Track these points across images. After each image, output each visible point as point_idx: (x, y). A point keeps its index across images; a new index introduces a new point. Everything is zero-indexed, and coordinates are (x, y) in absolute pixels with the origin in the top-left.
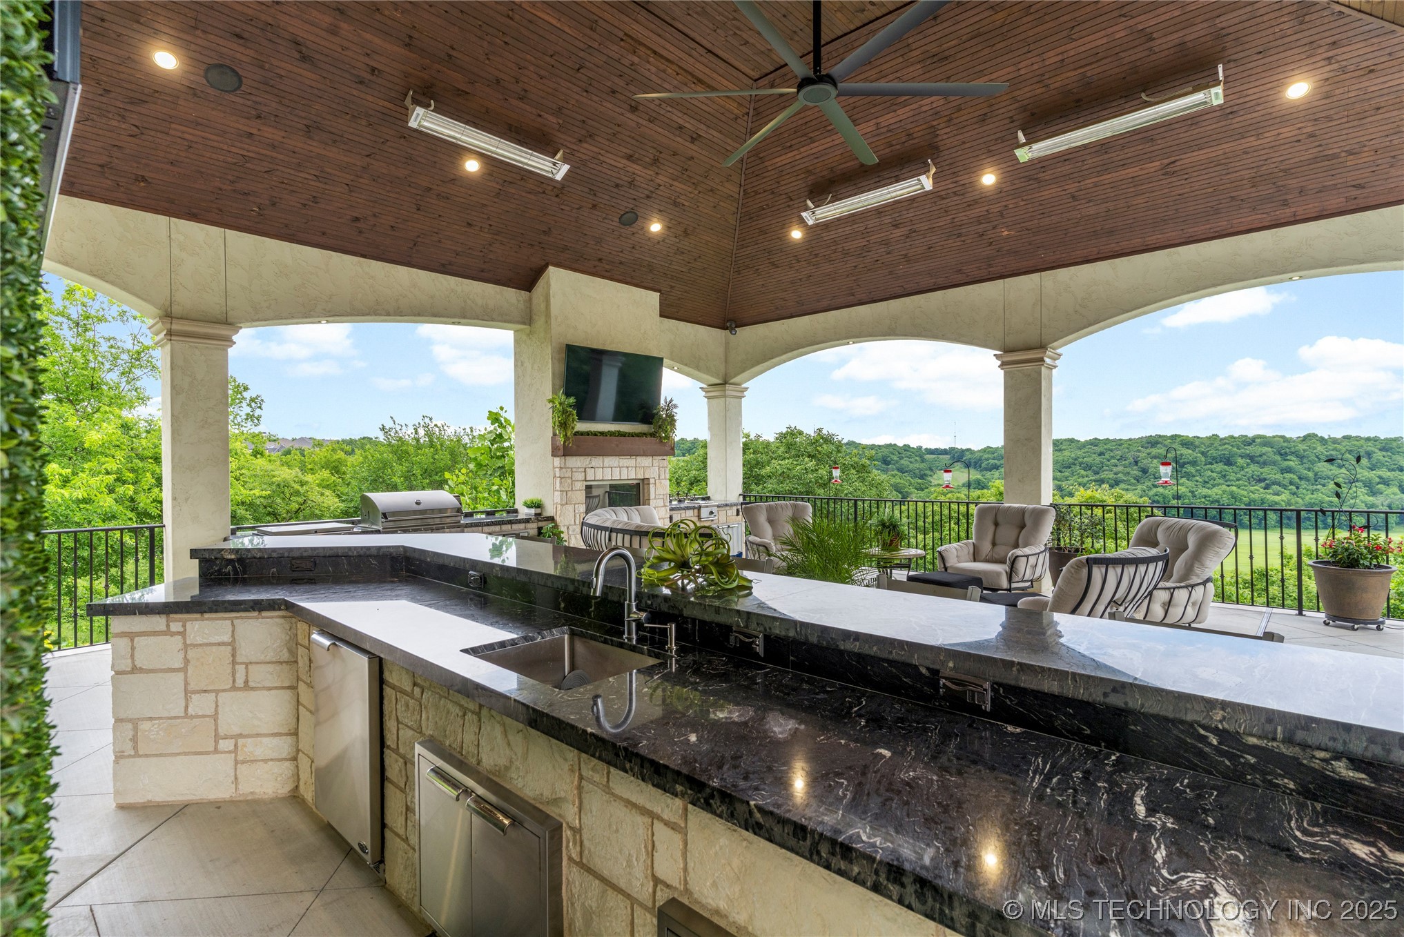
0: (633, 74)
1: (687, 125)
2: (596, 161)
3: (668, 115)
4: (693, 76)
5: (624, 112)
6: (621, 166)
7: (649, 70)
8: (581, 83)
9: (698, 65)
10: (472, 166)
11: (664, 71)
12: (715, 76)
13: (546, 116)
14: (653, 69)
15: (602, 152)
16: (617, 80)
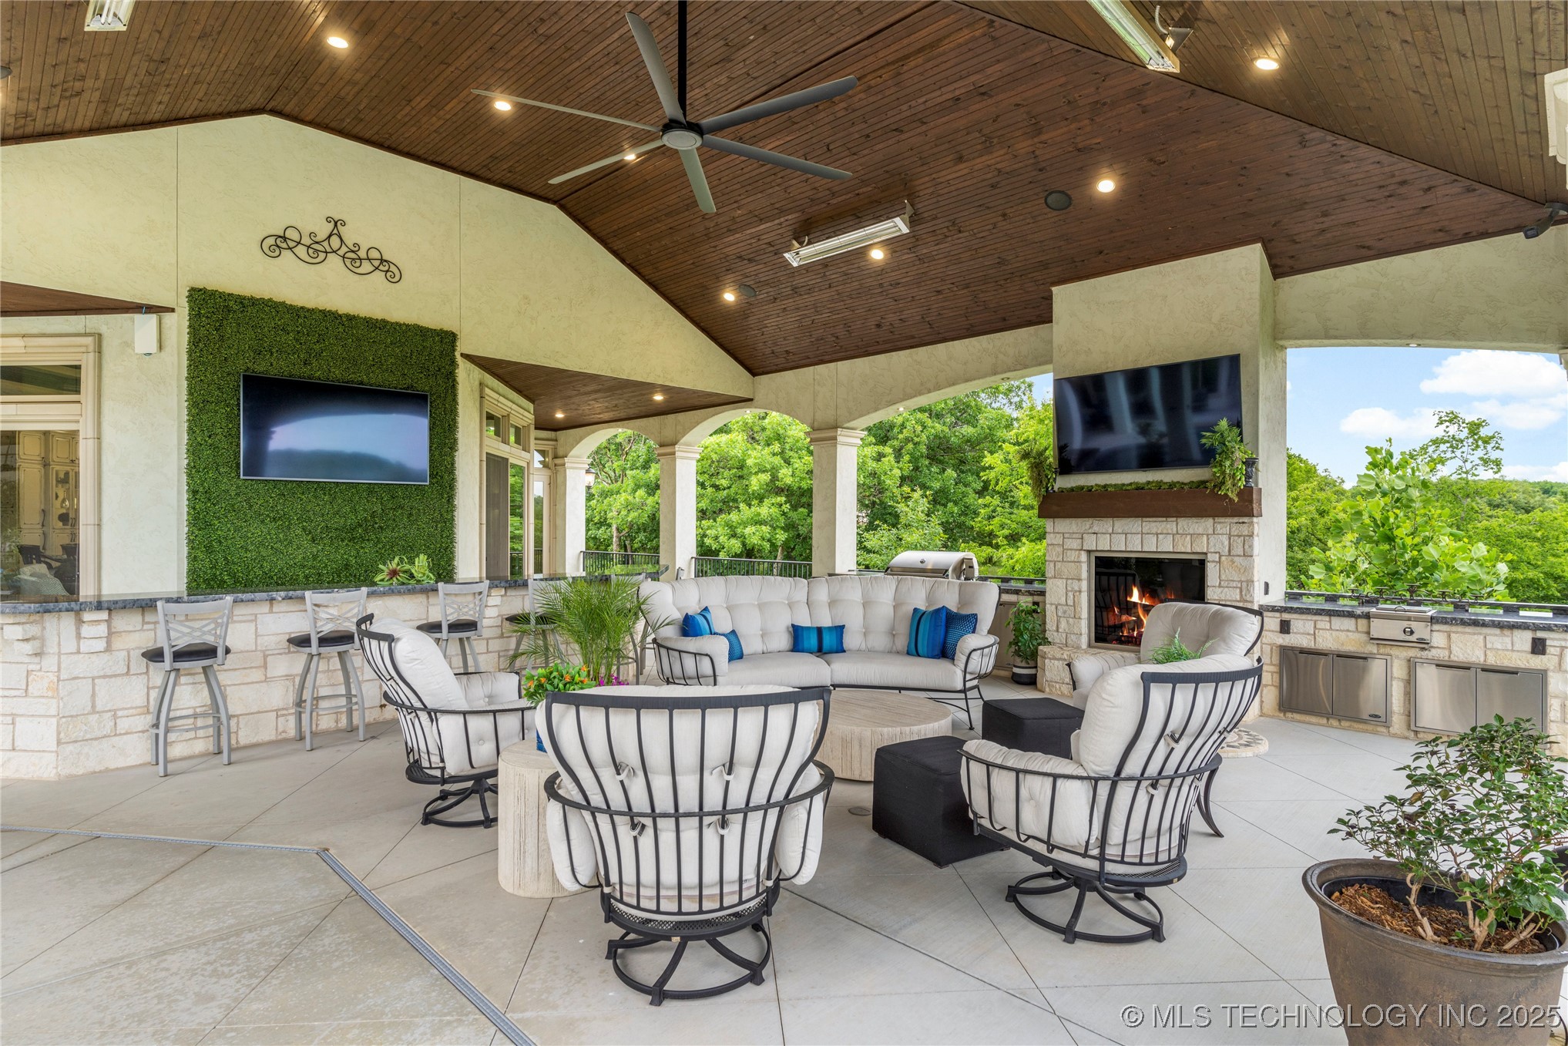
0: (857, 113)
1: (957, 93)
2: (943, 185)
3: (929, 104)
4: (893, 63)
5: (897, 138)
6: (966, 171)
7: (860, 100)
8: (843, 155)
9: (881, 54)
10: (877, 255)
11: (870, 87)
12: (905, 42)
13: (861, 191)
14: (862, 96)
15: (934, 176)
16: (856, 128)
